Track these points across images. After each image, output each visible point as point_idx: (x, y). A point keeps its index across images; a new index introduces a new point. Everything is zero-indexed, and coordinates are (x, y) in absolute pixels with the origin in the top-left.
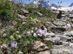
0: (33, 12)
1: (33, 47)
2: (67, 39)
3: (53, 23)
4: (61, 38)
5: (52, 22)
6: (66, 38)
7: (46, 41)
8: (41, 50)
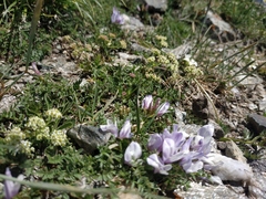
0: (187, 7)
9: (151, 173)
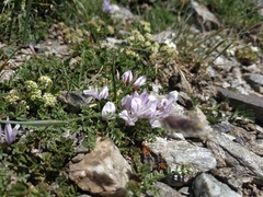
1: (74, 163)
2: (256, 175)
3: (243, 71)
4: (232, 160)
5: (245, 62)
6: (251, 168)
7: (148, 150)
8: (93, 191)
9: (121, 124)
